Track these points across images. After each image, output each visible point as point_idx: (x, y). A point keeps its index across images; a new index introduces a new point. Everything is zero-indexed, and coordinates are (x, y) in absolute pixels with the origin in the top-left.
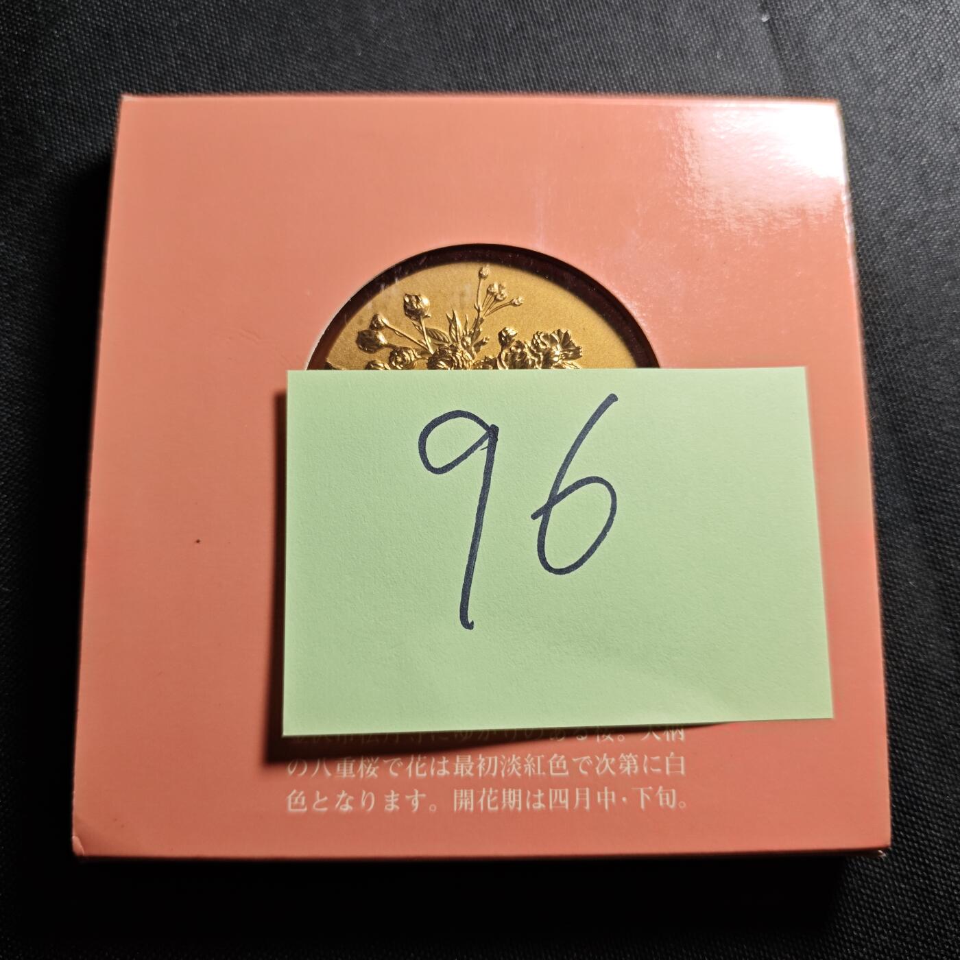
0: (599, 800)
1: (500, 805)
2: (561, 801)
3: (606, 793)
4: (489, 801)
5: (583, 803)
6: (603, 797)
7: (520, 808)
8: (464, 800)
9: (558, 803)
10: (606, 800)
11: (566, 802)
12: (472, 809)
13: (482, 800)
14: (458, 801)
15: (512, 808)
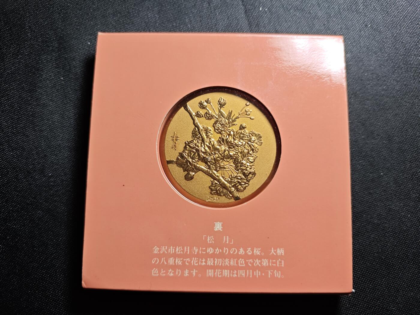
0: (255, 274)
1: (222, 275)
2: (242, 274)
3: (257, 272)
4: (218, 274)
5: (249, 275)
6: (256, 273)
7: (228, 276)
8: (210, 273)
9: (241, 275)
10: (257, 274)
11: (244, 274)
12: (213, 276)
13: (216, 273)
14: (208, 273)
15: (226, 276)
